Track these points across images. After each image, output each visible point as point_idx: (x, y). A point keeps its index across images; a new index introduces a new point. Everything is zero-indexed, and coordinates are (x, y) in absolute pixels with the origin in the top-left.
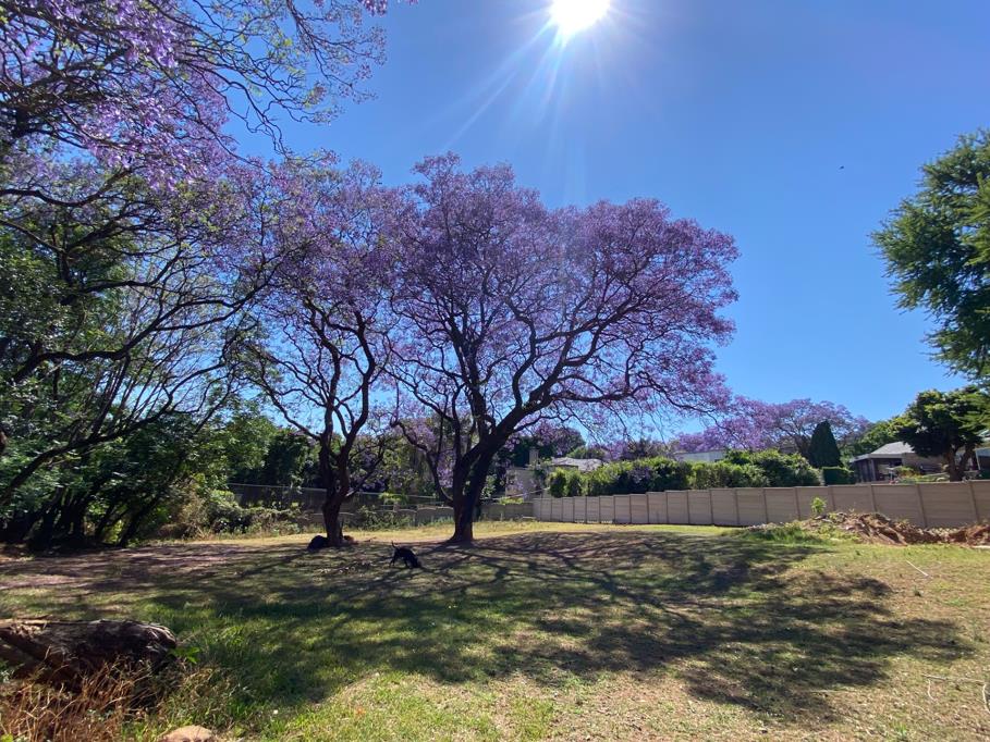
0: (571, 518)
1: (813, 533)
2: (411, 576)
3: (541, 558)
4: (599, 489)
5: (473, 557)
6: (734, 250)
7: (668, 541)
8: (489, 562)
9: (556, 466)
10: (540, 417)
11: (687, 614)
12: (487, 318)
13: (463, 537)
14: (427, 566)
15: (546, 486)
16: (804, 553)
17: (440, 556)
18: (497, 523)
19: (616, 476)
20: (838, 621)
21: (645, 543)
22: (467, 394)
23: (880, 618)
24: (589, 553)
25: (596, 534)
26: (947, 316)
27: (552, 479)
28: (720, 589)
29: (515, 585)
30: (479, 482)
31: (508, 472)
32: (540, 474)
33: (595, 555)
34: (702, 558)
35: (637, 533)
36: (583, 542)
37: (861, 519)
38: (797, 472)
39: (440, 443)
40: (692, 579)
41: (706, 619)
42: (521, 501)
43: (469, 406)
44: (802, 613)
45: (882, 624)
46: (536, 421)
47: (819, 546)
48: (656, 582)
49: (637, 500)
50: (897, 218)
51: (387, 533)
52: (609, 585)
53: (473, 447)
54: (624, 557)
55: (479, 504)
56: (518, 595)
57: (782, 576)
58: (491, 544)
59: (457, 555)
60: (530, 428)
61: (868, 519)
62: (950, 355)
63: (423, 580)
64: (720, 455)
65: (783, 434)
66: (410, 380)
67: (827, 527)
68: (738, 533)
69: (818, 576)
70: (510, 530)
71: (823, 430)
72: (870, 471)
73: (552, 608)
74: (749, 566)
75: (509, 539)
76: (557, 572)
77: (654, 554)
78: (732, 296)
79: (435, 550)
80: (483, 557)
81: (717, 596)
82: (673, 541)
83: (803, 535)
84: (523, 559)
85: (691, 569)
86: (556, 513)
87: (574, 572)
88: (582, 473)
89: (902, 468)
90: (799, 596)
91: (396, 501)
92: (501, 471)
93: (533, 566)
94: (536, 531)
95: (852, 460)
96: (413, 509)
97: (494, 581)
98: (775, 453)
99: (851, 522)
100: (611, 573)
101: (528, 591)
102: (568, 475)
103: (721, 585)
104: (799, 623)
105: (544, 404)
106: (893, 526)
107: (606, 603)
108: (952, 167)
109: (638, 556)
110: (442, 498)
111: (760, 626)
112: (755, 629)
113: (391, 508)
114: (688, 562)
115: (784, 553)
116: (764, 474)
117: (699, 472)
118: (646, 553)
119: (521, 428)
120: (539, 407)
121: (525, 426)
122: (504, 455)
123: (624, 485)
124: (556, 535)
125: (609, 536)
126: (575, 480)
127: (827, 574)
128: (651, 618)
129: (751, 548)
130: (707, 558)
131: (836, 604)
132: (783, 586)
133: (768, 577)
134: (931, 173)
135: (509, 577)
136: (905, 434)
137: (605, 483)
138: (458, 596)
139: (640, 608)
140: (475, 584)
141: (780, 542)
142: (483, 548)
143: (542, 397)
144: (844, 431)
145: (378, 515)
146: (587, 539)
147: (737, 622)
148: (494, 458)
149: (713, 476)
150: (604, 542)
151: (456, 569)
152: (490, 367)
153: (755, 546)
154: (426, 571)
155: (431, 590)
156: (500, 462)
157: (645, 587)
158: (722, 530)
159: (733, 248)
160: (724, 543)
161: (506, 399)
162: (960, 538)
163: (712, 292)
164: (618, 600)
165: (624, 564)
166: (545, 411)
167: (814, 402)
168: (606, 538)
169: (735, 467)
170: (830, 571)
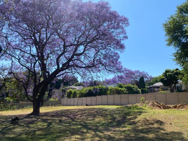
0: (73, 104)
1: (141, 107)
2: (14, 128)
3: (63, 118)
4: (83, 95)
5: (39, 119)
6: (128, 23)
7: (103, 111)
8: (44, 121)
9: (69, 88)
10: (65, 72)
11: (110, 134)
12: (48, 37)
13: (36, 112)
14: (21, 124)
15: (65, 95)
16: (140, 113)
17: (27, 120)
18: (48, 107)
19: (87, 91)
20: (152, 133)
21: (96, 112)
22: (39, 64)
23: (162, 131)
24: (79, 116)
25: (81, 109)
26: (178, 49)
27: (68, 93)
28: (119, 125)
29: (54, 129)
30: (43, 94)
31: (53, 90)
32: (64, 91)
33: (81, 116)
34: (113, 116)
35: (94, 108)
36: (77, 112)
37: (153, 103)
38: (135, 90)
39: (29, 80)
40: (111, 123)
41: (116, 135)
42: (57, 100)
43: (40, 68)
44: (142, 131)
45: (163, 134)
46: (64, 74)
47: (143, 111)
48: (100, 124)
49: (93, 98)
50: (169, 20)
51: (7, 112)
52: (85, 126)
53: (41, 82)
54: (90, 116)
55: (43, 101)
56: (56, 132)
57: (135, 120)
58: (46, 114)
59: (33, 119)
60: (62, 76)
61: (154, 103)
62: (178, 59)
63: (19, 129)
64: (116, 85)
65: (132, 80)
66: (17, 57)
67: (144, 105)
68: (122, 107)
69: (145, 120)
70: (53, 109)
71: (142, 79)
72: (152, 90)
73: (67, 136)
74: (126, 118)
75: (52, 112)
76: (69, 123)
77: (99, 115)
78: (126, 37)
79: (25, 117)
80: (43, 119)
81: (118, 128)
82: (104, 111)
83: (139, 107)
84: (57, 119)
85: (111, 119)
86: (68, 103)
87: (74, 122)
88: (78, 90)
89: (159, 89)
90: (141, 126)
91: (11, 100)
92: (51, 90)
93: (60, 121)
94: (62, 109)
95: (148, 87)
96: (18, 103)
97: (47, 128)
98: (130, 85)
99: (150, 103)
100: (86, 122)
101: (59, 131)
102: (73, 91)
103: (119, 124)
104: (142, 135)
105: (67, 68)
106: (160, 105)
107: (85, 133)
108: (184, 7)
109: (94, 116)
110: (29, 99)
111: (132, 137)
112: (131, 138)
113: (9, 103)
114: (109, 117)
115: (135, 113)
116: (127, 91)
117: (110, 90)
118: (97, 115)
119: (58, 76)
120: (65, 69)
121: (60, 75)
122: (52, 85)
123: (90, 94)
124: (68, 110)
125: (85, 110)
126: (75, 93)
127: (147, 119)
128: (100, 137)
129: (126, 112)
130: (115, 116)
131: (151, 128)
132: (136, 123)
133: (132, 121)
134: (179, 8)
135: (52, 126)
136: (162, 80)
137: (84, 93)
138: (33, 135)
139: (96, 134)
140: (39, 129)
141: (133, 110)
142: (43, 116)
143: (66, 66)
144: (146, 79)
145: (4, 106)
146: (78, 111)
147: (125, 136)
148: (48, 86)
149: (114, 91)
150: (84, 112)
151: (33, 124)
152: (48, 54)
153: (127, 111)
154: (20, 126)
155: (22, 133)
156: (50, 87)
157: (97, 126)
158: (117, 107)
159: (128, 22)
160: (119, 111)
161: (54, 66)
162: (175, 107)
163: (121, 36)
164: (89, 131)
165: (90, 119)
166: (67, 71)
167: (141, 71)
168: (84, 111)
169: (120, 89)
170: (148, 118)
